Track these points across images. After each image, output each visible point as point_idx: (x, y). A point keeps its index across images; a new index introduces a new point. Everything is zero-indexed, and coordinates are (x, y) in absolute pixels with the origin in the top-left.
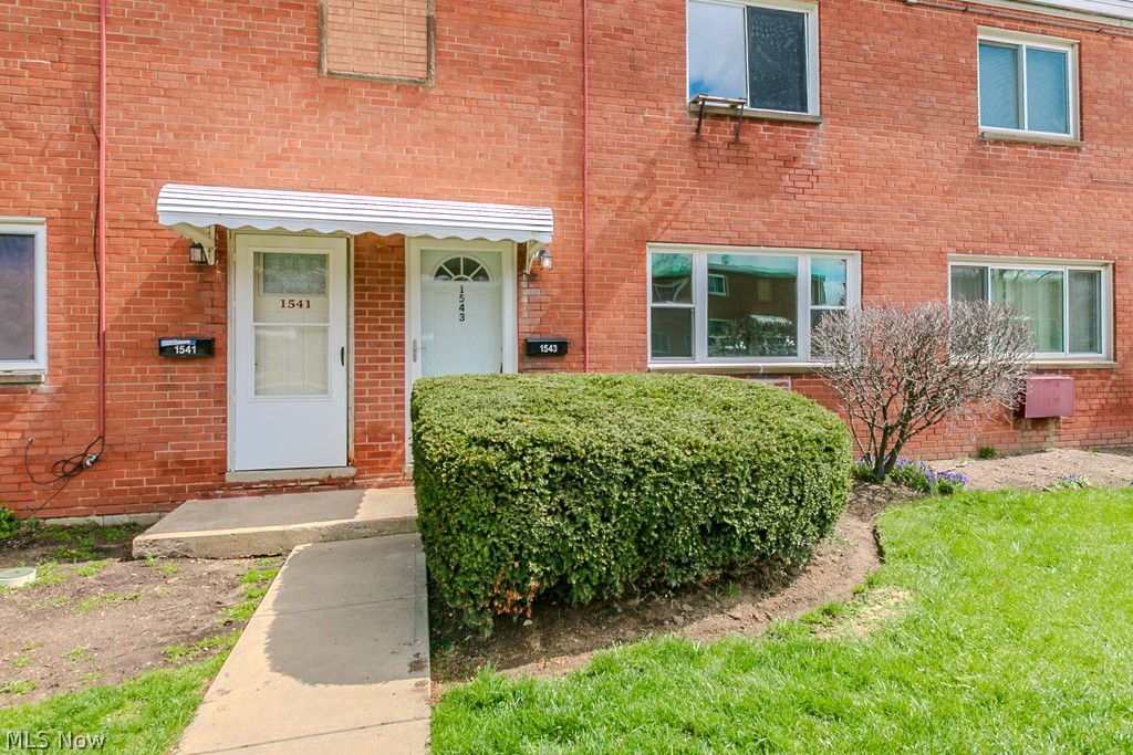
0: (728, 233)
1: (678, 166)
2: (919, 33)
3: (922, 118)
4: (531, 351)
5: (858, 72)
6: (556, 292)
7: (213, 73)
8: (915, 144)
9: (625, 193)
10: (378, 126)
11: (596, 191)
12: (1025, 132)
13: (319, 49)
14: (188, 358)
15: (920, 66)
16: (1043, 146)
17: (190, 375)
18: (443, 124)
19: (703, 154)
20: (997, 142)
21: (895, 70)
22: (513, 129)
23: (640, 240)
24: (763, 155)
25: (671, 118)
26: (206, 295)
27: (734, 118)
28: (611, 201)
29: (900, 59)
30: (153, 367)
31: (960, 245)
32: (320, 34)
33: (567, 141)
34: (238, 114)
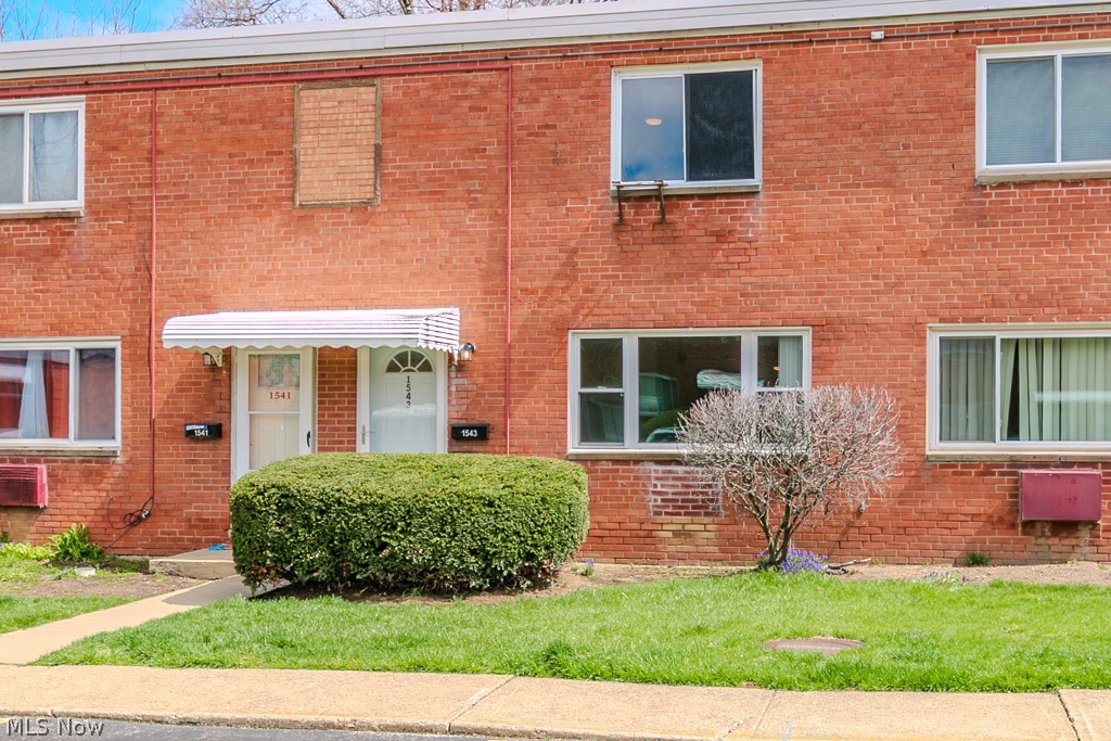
0: (652, 316)
1: (598, 255)
2: (891, 71)
3: (893, 169)
4: (456, 434)
5: (808, 129)
6: (481, 380)
7: (222, 216)
8: (879, 201)
9: (546, 284)
10: (335, 244)
11: (519, 283)
12: (1060, 166)
13: (293, 186)
14: (203, 439)
15: (892, 109)
16: (1075, 183)
17: (205, 452)
18: (387, 237)
19: (624, 237)
20: (1002, 185)
21: (855, 120)
22: (445, 234)
23: (561, 329)
24: (692, 232)
25: (593, 210)
26: (217, 390)
27: (658, 198)
28: (533, 292)
29: (864, 105)
30: (183, 445)
31: (946, 313)
32: (295, 173)
33: (493, 239)
34: (238, 246)
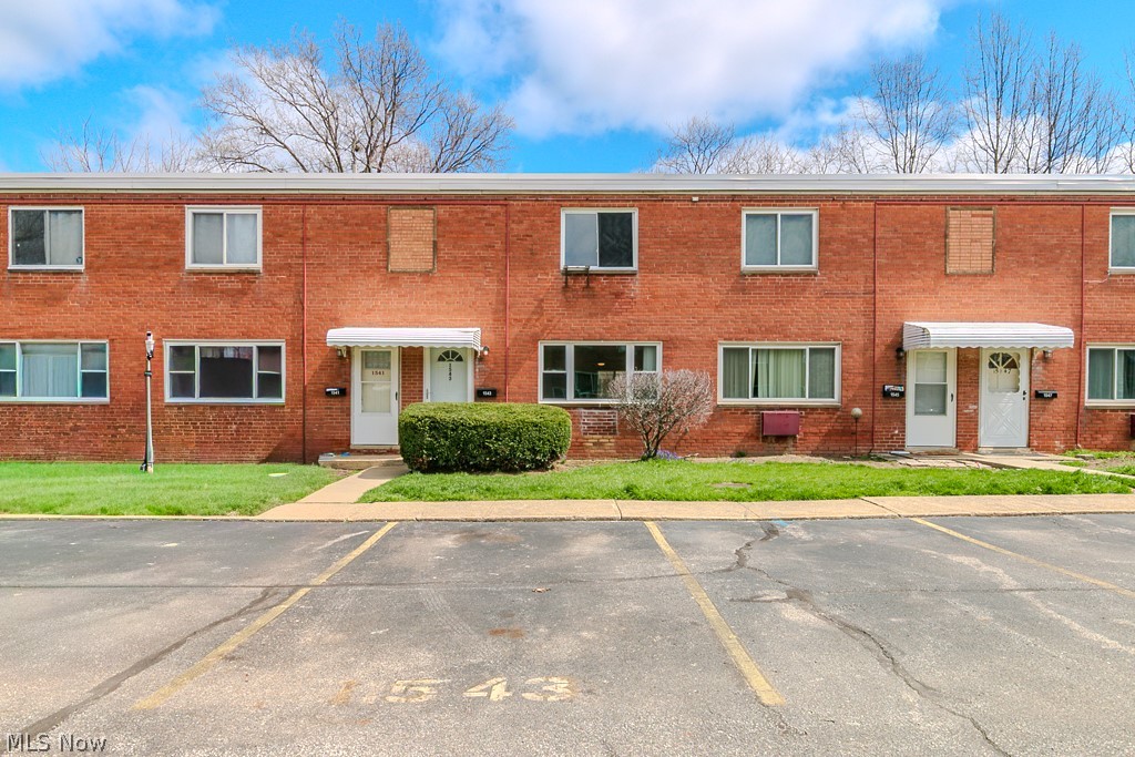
0: (582, 334)
1: (554, 304)
2: (701, 217)
3: (702, 265)
4: (479, 395)
5: (661, 243)
6: (492, 366)
7: (345, 275)
8: (696, 280)
9: (526, 317)
10: (411, 293)
11: (512, 316)
12: (779, 267)
13: (387, 261)
14: (336, 396)
15: (702, 235)
16: (787, 275)
17: (336, 404)
18: (441, 290)
19: (569, 294)
20: (754, 275)
21: (684, 240)
22: (472, 289)
23: (535, 340)
24: (603, 293)
25: (551, 280)
26: (343, 370)
27: (586, 275)
28: (520, 321)
29: (689, 233)
30: (323, 400)
31: (727, 336)
32: (388, 254)
33: (498, 293)
34: (355, 292)
